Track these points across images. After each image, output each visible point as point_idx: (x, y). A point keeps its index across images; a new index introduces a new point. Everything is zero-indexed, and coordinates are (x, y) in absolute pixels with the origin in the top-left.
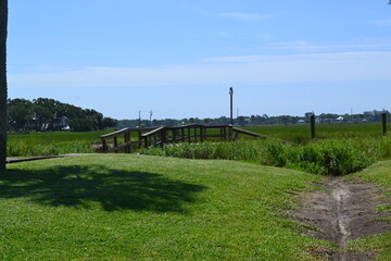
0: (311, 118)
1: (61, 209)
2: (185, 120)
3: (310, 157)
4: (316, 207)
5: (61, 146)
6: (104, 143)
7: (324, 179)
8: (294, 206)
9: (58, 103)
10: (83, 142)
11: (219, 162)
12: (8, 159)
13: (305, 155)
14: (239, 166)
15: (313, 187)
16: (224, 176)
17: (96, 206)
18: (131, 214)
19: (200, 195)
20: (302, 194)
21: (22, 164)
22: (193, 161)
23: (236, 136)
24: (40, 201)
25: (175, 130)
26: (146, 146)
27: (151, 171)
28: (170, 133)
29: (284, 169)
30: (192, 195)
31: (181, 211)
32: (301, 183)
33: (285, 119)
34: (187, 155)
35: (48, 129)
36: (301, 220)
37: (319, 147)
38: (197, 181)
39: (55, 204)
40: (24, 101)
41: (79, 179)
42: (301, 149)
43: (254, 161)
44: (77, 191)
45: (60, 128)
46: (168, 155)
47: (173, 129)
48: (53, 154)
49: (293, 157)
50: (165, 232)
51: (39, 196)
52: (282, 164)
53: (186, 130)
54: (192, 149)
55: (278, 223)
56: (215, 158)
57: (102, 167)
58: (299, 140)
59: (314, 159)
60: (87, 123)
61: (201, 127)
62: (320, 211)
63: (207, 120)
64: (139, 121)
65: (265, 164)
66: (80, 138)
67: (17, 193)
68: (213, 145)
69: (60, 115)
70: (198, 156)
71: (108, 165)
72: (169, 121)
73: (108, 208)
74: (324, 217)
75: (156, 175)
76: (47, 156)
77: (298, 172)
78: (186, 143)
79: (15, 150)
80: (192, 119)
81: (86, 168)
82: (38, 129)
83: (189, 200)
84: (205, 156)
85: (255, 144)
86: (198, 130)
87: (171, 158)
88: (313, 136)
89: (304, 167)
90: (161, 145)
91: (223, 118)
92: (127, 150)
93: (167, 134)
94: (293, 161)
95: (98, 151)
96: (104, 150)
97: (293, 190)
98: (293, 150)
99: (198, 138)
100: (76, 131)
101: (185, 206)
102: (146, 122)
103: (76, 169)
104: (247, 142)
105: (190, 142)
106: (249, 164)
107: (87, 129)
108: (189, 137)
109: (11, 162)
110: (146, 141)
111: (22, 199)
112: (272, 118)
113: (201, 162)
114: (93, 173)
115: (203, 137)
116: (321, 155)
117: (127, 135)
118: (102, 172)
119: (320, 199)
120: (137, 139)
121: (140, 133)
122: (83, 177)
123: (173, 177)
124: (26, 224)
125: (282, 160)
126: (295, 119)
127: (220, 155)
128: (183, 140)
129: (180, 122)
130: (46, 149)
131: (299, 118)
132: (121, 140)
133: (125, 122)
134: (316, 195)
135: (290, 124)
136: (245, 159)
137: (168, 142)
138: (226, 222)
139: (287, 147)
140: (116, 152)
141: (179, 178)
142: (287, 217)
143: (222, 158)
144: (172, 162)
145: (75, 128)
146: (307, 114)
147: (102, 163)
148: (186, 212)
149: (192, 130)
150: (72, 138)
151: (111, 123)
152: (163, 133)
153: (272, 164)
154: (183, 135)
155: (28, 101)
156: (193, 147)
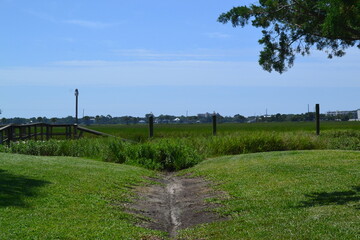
0: (150, 118)
2: (33, 119)
3: (148, 154)
4: (151, 200)
7: (159, 174)
8: (131, 199)
11: (63, 158)
13: (143, 152)
14: (82, 162)
15: (149, 182)
16: (67, 171)
19: (43, 189)
20: (139, 188)
22: (38, 158)
23: (81, 135)
25: (22, 128)
28: (17, 131)
29: (123, 165)
30: (34, 189)
31: (22, 205)
32: (138, 178)
33: (127, 120)
34: (33, 152)
36: (137, 212)
37: (155, 145)
38: (40, 177)
42: (139, 147)
43: (97, 158)
46: (14, 151)
49: (132, 154)
50: (5, 225)
52: (122, 160)
53: (33, 128)
54: (38, 147)
55: (115, 215)
56: (60, 155)
58: (139, 139)
59: (151, 156)
61: (48, 126)
62: (154, 204)
63: (54, 120)
65: (107, 161)
68: (58, 143)
70: (43, 153)
74: (158, 209)
77: (136, 168)
78: (32, 141)
80: (40, 118)
83: (30, 195)
84: (49, 153)
85: (98, 142)
86: (45, 128)
87: (17, 155)
88: (151, 135)
89: (142, 163)
90: (8, 142)
91: (70, 118)
93: (14, 132)
94: (132, 158)
97: (131, 184)
98: (132, 148)
99: (45, 136)
101: (27, 200)
104: (90, 140)
105: (36, 140)
106: (90, 161)
108: (35, 135)
112: (116, 118)
113: (45, 159)
115: (49, 135)
116: (158, 153)
119: (155, 193)
123: (17, 172)
125: (122, 157)
126: (137, 120)
127: (64, 152)
128: (29, 138)
129: (28, 120)
131: (140, 119)
134: (151, 189)
135: (132, 124)
136: (88, 155)
137: (15, 140)
138: (66, 215)
139: (127, 145)
141: (22, 173)
142: (124, 209)
143: (66, 155)
144: (17, 158)
146: (147, 115)
148: (28, 206)
149: (39, 128)
152: (10, 131)
153: (112, 161)
154: (30, 133)
156: (39, 144)
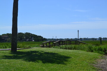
0: (100, 39)
1: (31, 62)
2: (65, 39)
3: (100, 50)
4: (102, 63)
5: (32, 45)
6: (43, 45)
7: (104, 56)
8: (95, 63)
9: (31, 34)
11: (75, 50)
12: (17, 49)
13: (99, 49)
14: (80, 52)
15: (101, 58)
16: (76, 54)
17: (41, 62)
18: (50, 64)
19: (69, 59)
20: (98, 60)
21: (21, 50)
22: (67, 50)
23: (79, 44)
24: (25, 60)
25: (62, 42)
26: (55, 46)
27: (56, 53)
28: (61, 42)
29: (93, 53)
30: (67, 59)
31: (64, 64)
32: (98, 57)
33: (93, 39)
34: (66, 48)
35: (28, 41)
36: (98, 67)
37: (103, 47)
38: (69, 56)
39: (29, 61)
40: (22, 33)
41: (36, 54)
42: (98, 47)
43: (85, 50)
44: (35, 58)
45: (31, 41)
46: (60, 48)
47: (62, 41)
48: (30, 47)
49: (95, 49)
50: (59, 69)
51: (25, 59)
52: (92, 51)
53: (66, 42)
54: (67, 47)
55: (91, 68)
56: (74, 49)
57: (42, 51)
58: (97, 45)
59: (101, 50)
60: (39, 39)
61: (70, 41)
62: (103, 65)
63: (71, 39)
64: (53, 39)
65: (88, 51)
66: (37, 43)
67: (19, 58)
68: (73, 46)
69: (31, 37)
70: (69, 49)
71: (44, 51)
72: (61, 39)
73: (44, 62)
74: (104, 66)
75: (57, 54)
76: (28, 48)
77: (97, 54)
78: (66, 45)
79: (19, 46)
80: (67, 39)
81: (38, 51)
82: (26, 41)
83: (66, 61)
84: (71, 49)
85: (85, 46)
86: (69, 41)
87: (61, 49)
88: (101, 43)
89: (98, 52)
90: (59, 45)
91: (76, 38)
92: (49, 47)
94: (95, 51)
95: (41, 47)
96: (43, 47)
97: (95, 58)
98: (95, 47)
101: (65, 62)
102: (55, 39)
103: (35, 52)
104: (82, 45)
105: (67, 45)
106: (83, 51)
107: (38, 41)
109: (18, 49)
110: (55, 44)
111: (21, 59)
112: (89, 39)
113: (70, 50)
114: (40, 53)
115: (70, 44)
116: (103, 49)
117: (49, 43)
118: (43, 53)
119: (103, 61)
120: (52, 44)
121: (53, 42)
122: (37, 54)
123: (62, 54)
124: (22, 66)
125: (92, 50)
126: (96, 39)
127: (75, 49)
128: (65, 44)
129: (64, 39)
130: (28, 46)
131: (97, 39)
132: (48, 44)
133: (49, 39)
134: (102, 60)
135: (94, 40)
136: (82, 50)
137: (61, 45)
138: (76, 67)
139: (94, 47)
140: (46, 47)
141: (63, 55)
142: (94, 66)
143: (76, 49)
144: (62, 50)
145: (35, 41)
146: (99, 38)
147: (42, 50)
148: (65, 64)
149: (67, 42)
150: (34, 43)
151: (45, 39)
152: (59, 42)
153: (89, 51)
154: (65, 43)
155: (23, 33)
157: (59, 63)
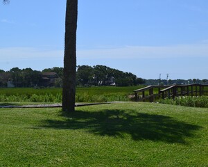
1: (106, 137)
2: (190, 80)
5: (109, 96)
6: (136, 94)
9: (108, 68)
10: (123, 94)
12: (76, 104)
17: (128, 136)
18: (151, 143)
19: (198, 132)
21: (84, 107)
22: (194, 109)
24: (94, 132)
25: (182, 87)
26: (163, 98)
27: (165, 115)
28: (179, 89)
30: (192, 132)
31: (184, 143)
34: (190, 105)
35: (102, 85)
38: (196, 123)
39: (102, 134)
40: (88, 67)
41: (118, 118)
44: (116, 127)
45: (109, 84)
46: (177, 104)
48: (104, 101)
50: (172, 156)
51: (93, 129)
53: (190, 87)
54: (194, 101)
57: (133, 111)
60: (126, 81)
61: (200, 86)
63: (204, 81)
64: (159, 81)
66: (121, 91)
67: (79, 126)
69: (109, 76)
70: (198, 105)
71: (138, 110)
72: (180, 81)
73: (135, 138)
75: (169, 117)
76: (100, 102)
78: (190, 96)
79: (81, 98)
80: (194, 80)
81: (123, 111)
82: (96, 85)
83: (189, 135)
86: (198, 87)
87: (179, 106)
90: (173, 97)
92: (151, 100)
93: (177, 90)
95: (132, 100)
96: (136, 99)
99: (198, 93)
100: (119, 86)
101: (187, 139)
102: (164, 81)
103: (117, 112)
105: (192, 95)
107: (126, 85)
108: (192, 92)
109: (78, 106)
110: (163, 95)
113: (199, 109)
114: (127, 115)
115: (201, 93)
117: (151, 90)
118: (133, 114)
120: (158, 92)
121: (159, 89)
122: (120, 117)
123: (180, 119)
124: (84, 147)
128: (188, 94)
129: (187, 81)
130: (100, 98)
132: (147, 93)
133: (151, 81)
137: (178, 95)
140: (144, 101)
141: (183, 120)
144: (180, 109)
145: (118, 84)
147: (133, 109)
148: (187, 144)
149: (194, 87)
150: (116, 91)
151: (141, 81)
152: (174, 89)
154: (188, 91)
155: (90, 67)
156: (194, 99)
157: (171, 140)
